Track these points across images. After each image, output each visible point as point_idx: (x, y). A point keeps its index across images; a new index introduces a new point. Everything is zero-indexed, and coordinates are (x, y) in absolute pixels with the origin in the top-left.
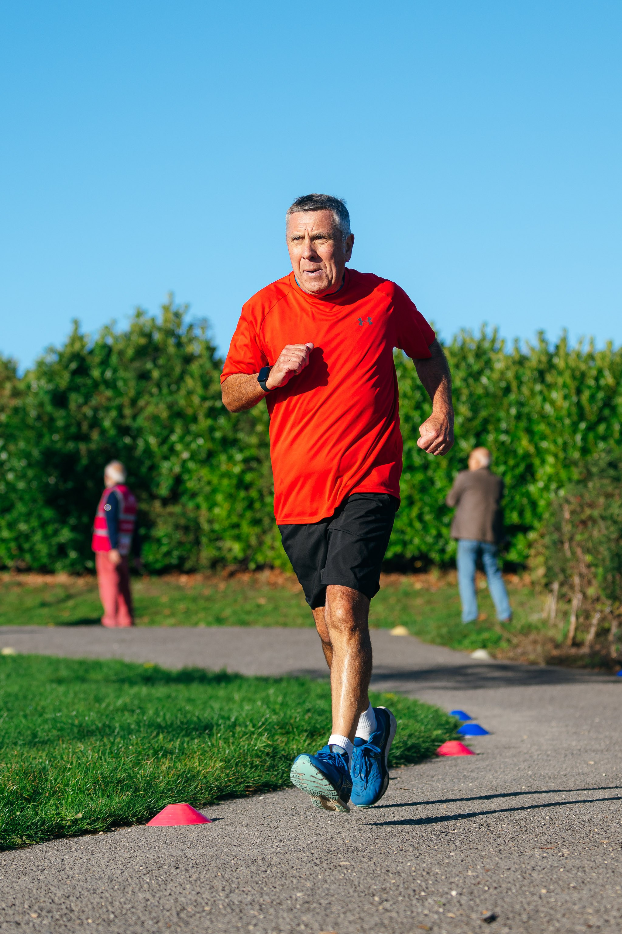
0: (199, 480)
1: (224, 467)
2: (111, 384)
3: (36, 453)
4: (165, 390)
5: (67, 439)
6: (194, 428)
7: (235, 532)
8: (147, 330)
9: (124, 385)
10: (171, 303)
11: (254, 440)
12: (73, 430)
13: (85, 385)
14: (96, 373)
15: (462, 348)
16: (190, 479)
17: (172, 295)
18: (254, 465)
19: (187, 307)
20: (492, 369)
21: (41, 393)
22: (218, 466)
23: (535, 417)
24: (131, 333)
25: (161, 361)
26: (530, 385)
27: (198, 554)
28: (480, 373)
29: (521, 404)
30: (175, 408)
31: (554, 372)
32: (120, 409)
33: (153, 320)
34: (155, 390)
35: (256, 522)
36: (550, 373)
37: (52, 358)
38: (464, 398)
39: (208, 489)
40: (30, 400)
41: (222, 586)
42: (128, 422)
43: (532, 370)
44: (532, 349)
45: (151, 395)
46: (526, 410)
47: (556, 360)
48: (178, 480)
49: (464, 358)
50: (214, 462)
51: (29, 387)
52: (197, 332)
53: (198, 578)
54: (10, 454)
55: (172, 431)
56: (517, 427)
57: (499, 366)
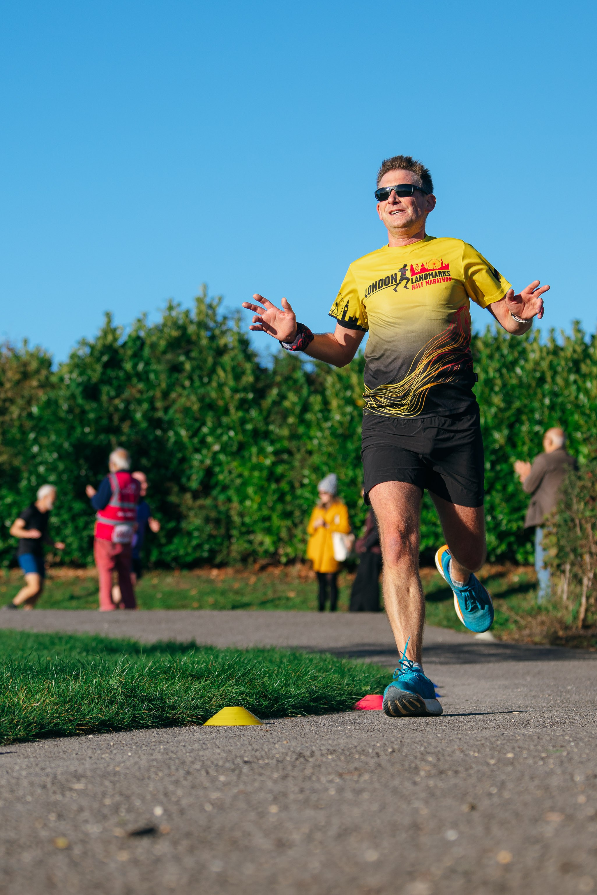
0: (230, 472)
1: (254, 460)
2: (143, 377)
3: (66, 445)
4: (197, 383)
5: (98, 432)
6: (225, 420)
7: (267, 524)
8: (181, 322)
9: (156, 379)
10: (205, 295)
11: (285, 432)
12: (105, 422)
13: (117, 378)
14: (128, 366)
15: (496, 339)
16: (222, 472)
17: (205, 287)
18: (285, 457)
19: (220, 299)
20: (526, 360)
21: (73, 386)
22: (250, 458)
23: (569, 406)
24: (164, 325)
25: (194, 354)
26: (565, 374)
27: (228, 547)
28: (514, 363)
29: (555, 394)
30: (207, 400)
31: (588, 362)
32: (152, 401)
33: (187, 313)
34: (187, 383)
35: (287, 515)
36: (585, 363)
37: (84, 351)
38: (497, 389)
39: (238, 481)
40: (63, 393)
41: (253, 579)
42: (160, 414)
43: (566, 359)
44: (568, 339)
45: (184, 387)
46: (560, 400)
47: (591, 350)
48: (209, 473)
49: (498, 348)
50: (246, 454)
51: (62, 379)
52: (231, 324)
53: (230, 571)
54: (41, 447)
55: (204, 424)
56: (550, 417)
57: (533, 356)
